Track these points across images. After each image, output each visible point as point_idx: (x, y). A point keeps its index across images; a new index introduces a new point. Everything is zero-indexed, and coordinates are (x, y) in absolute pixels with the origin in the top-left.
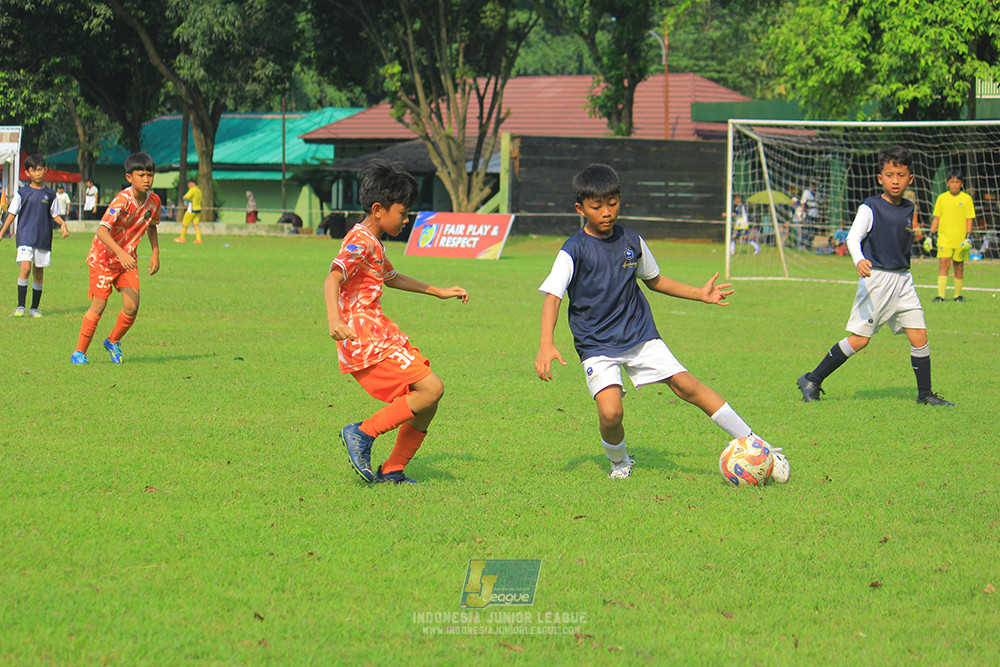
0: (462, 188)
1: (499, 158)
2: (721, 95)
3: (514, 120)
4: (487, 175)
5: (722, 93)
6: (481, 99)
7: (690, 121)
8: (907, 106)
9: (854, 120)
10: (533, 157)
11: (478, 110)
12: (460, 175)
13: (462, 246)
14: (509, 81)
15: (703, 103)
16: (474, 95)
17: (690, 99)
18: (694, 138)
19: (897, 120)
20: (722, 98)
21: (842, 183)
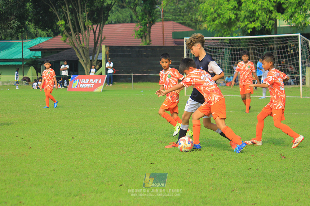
0: (88, 66)
1: (101, 54)
2: (184, 29)
3: (107, 40)
4: (98, 60)
5: (184, 28)
6: (95, 33)
7: (172, 38)
8: (251, 30)
9: (232, 36)
10: (114, 54)
11: (94, 37)
12: (87, 61)
13: (88, 87)
14: (105, 26)
15: (176, 32)
16: (92, 31)
17: (172, 31)
18: (173, 45)
19: (248, 36)
20: (184, 30)
21: (227, 59)
